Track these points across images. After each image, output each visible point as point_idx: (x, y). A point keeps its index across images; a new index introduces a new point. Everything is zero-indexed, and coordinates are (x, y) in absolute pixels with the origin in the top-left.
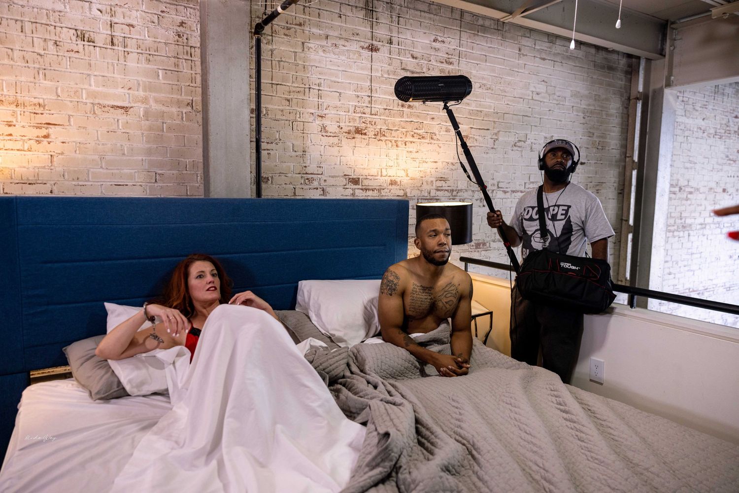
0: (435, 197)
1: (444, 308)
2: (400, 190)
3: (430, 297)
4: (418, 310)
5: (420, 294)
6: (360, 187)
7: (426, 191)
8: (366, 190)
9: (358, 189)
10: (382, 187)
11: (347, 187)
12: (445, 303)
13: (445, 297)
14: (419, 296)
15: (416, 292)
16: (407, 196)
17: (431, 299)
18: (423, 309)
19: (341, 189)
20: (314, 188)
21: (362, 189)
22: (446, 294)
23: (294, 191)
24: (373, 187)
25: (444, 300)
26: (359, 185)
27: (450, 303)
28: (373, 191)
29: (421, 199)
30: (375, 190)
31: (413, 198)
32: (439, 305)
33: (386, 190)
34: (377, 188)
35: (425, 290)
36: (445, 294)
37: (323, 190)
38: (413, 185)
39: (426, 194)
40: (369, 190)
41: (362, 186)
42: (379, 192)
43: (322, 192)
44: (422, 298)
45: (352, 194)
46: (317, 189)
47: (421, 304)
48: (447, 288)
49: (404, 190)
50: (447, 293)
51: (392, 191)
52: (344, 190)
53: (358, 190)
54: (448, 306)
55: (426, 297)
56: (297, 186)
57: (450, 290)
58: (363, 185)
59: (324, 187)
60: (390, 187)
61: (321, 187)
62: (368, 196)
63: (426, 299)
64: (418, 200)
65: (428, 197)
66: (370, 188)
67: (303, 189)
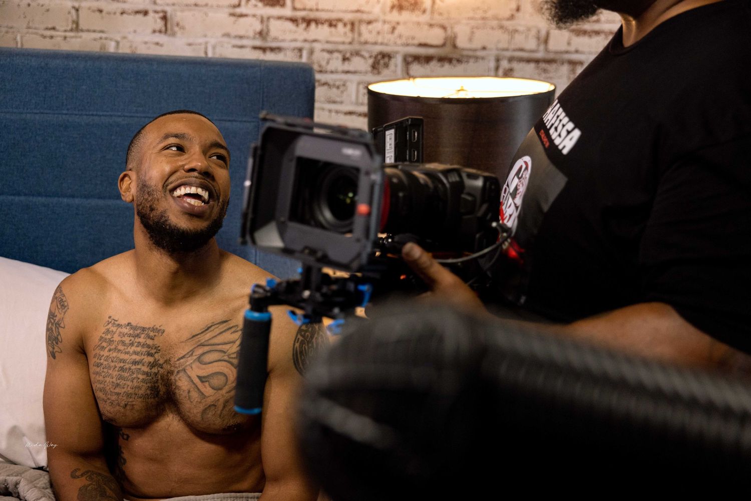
0: (567, 57)
1: (195, 395)
2: (431, 25)
3: (151, 359)
4: (114, 398)
5: (121, 347)
6: (287, 12)
7: (533, 32)
8: (308, 22)
9: (279, 18)
10: (365, 17)
11: (242, 10)
12: (197, 381)
13: (199, 359)
14: (115, 354)
15: (111, 341)
16: (455, 46)
17: (152, 365)
18: (128, 395)
19: (222, 16)
20: (137, 12)
21: (294, 20)
22: (204, 354)
23: (75, 17)
24: (334, 16)
25: (196, 371)
26: (283, 5)
27: (216, 381)
28: (331, 25)
29: (511, 59)
30: (340, 25)
31: (480, 53)
32: (179, 384)
33: (377, 26)
34: (348, 17)
35: (138, 336)
36: (200, 351)
37: (165, 18)
38: (479, 14)
39: (532, 44)
40: (317, 22)
41: (295, 9)
42: (352, 30)
43: (160, 24)
44: (124, 361)
45: (261, 33)
46: (146, 13)
47: (121, 377)
48: (208, 336)
49: (444, 28)
50: (206, 349)
51: (400, 29)
52: (233, 19)
53: (279, 23)
54: (208, 390)
55: (137, 358)
56: (84, 4)
57: (216, 341)
58: (298, 5)
59: (169, 9)
60: (395, 16)
61: (159, 8)
62: (315, 41)
63: (135, 363)
64: (498, 60)
65: (540, 55)
66: (323, 16)
67: (101, 11)
